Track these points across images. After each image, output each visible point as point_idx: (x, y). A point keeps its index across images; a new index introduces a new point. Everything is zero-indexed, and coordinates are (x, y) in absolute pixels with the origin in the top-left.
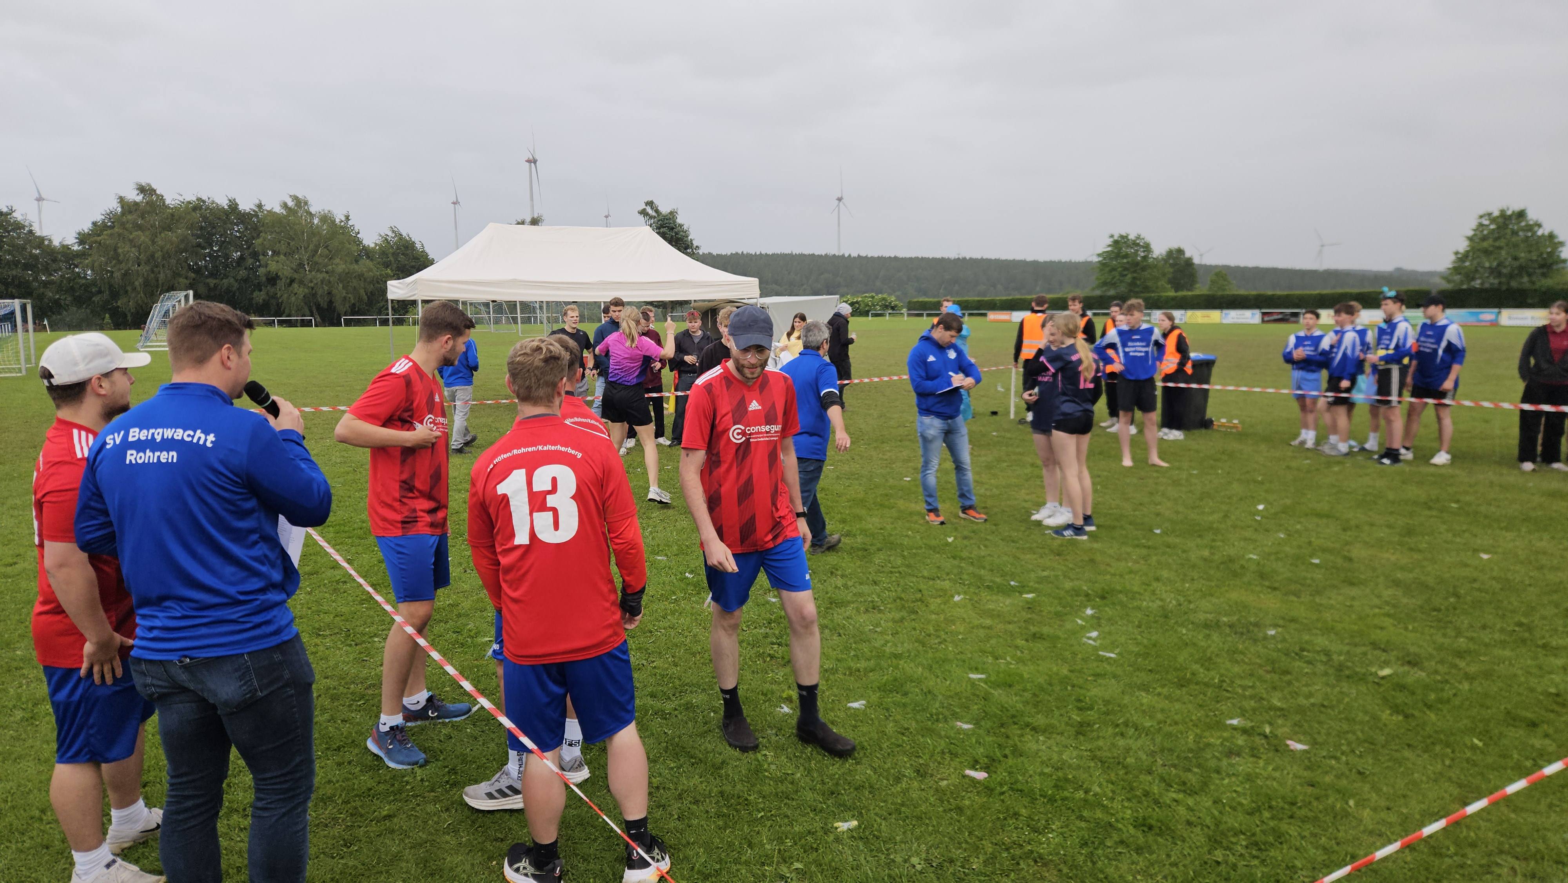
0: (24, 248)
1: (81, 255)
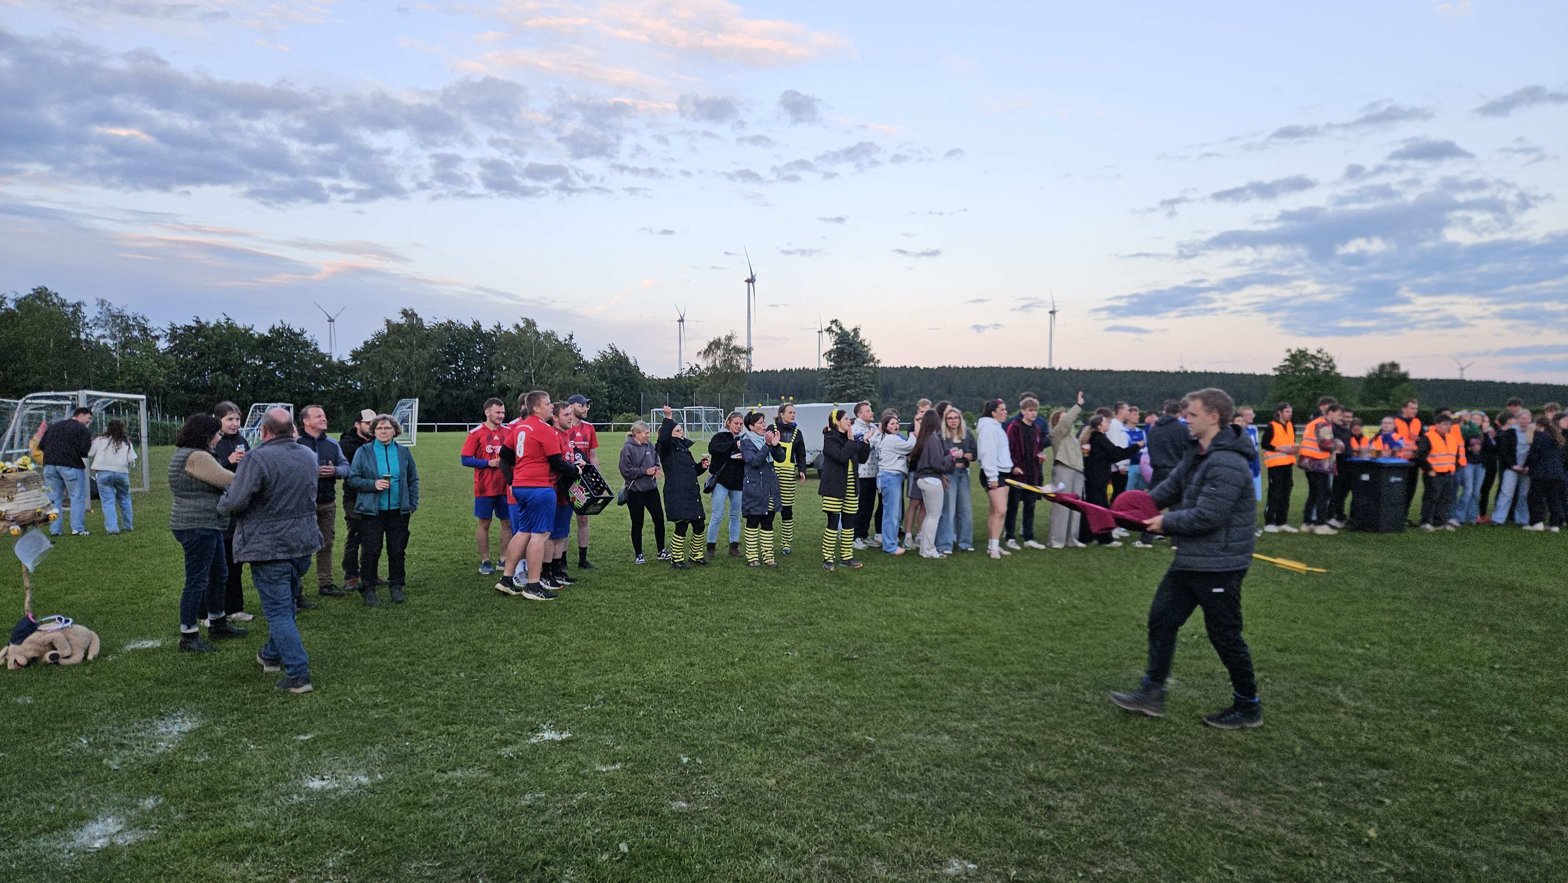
0: (309, 363)
1: (354, 369)
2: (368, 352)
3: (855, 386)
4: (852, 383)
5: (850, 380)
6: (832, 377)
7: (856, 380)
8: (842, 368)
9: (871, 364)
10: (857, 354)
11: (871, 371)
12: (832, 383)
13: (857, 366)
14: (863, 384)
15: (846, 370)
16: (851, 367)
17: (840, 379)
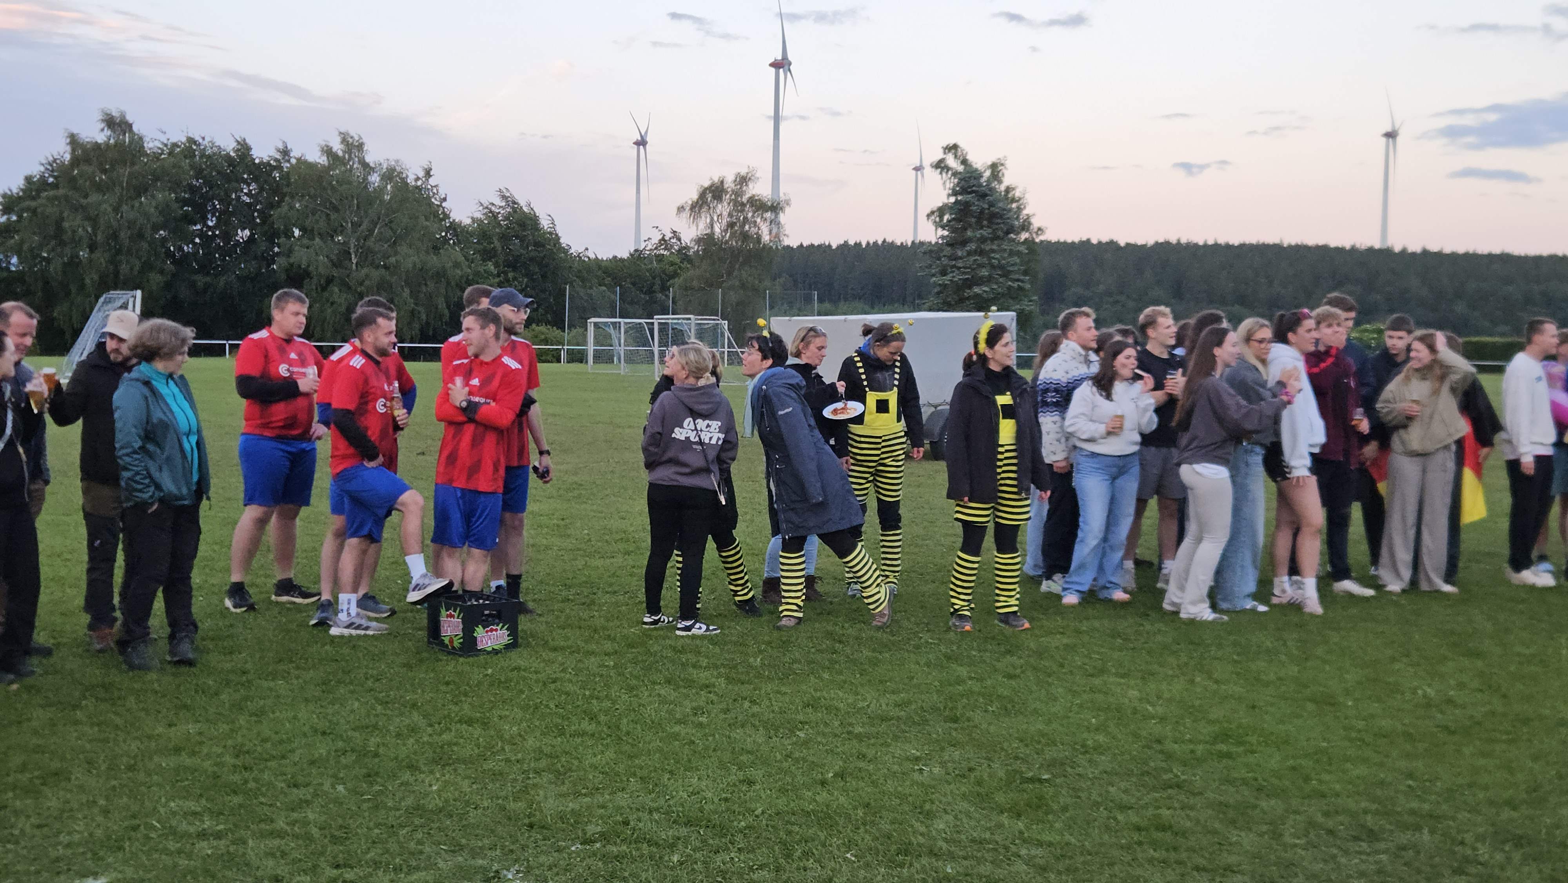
2: (34, 198)
3: (989, 280)
4: (984, 272)
5: (982, 266)
6: (945, 261)
7: (993, 267)
8: (964, 243)
9: (1024, 236)
10: (993, 216)
11: (1022, 249)
12: (944, 273)
13: (995, 238)
14: (1006, 274)
15: (972, 246)
16: (983, 240)
17: (960, 264)
